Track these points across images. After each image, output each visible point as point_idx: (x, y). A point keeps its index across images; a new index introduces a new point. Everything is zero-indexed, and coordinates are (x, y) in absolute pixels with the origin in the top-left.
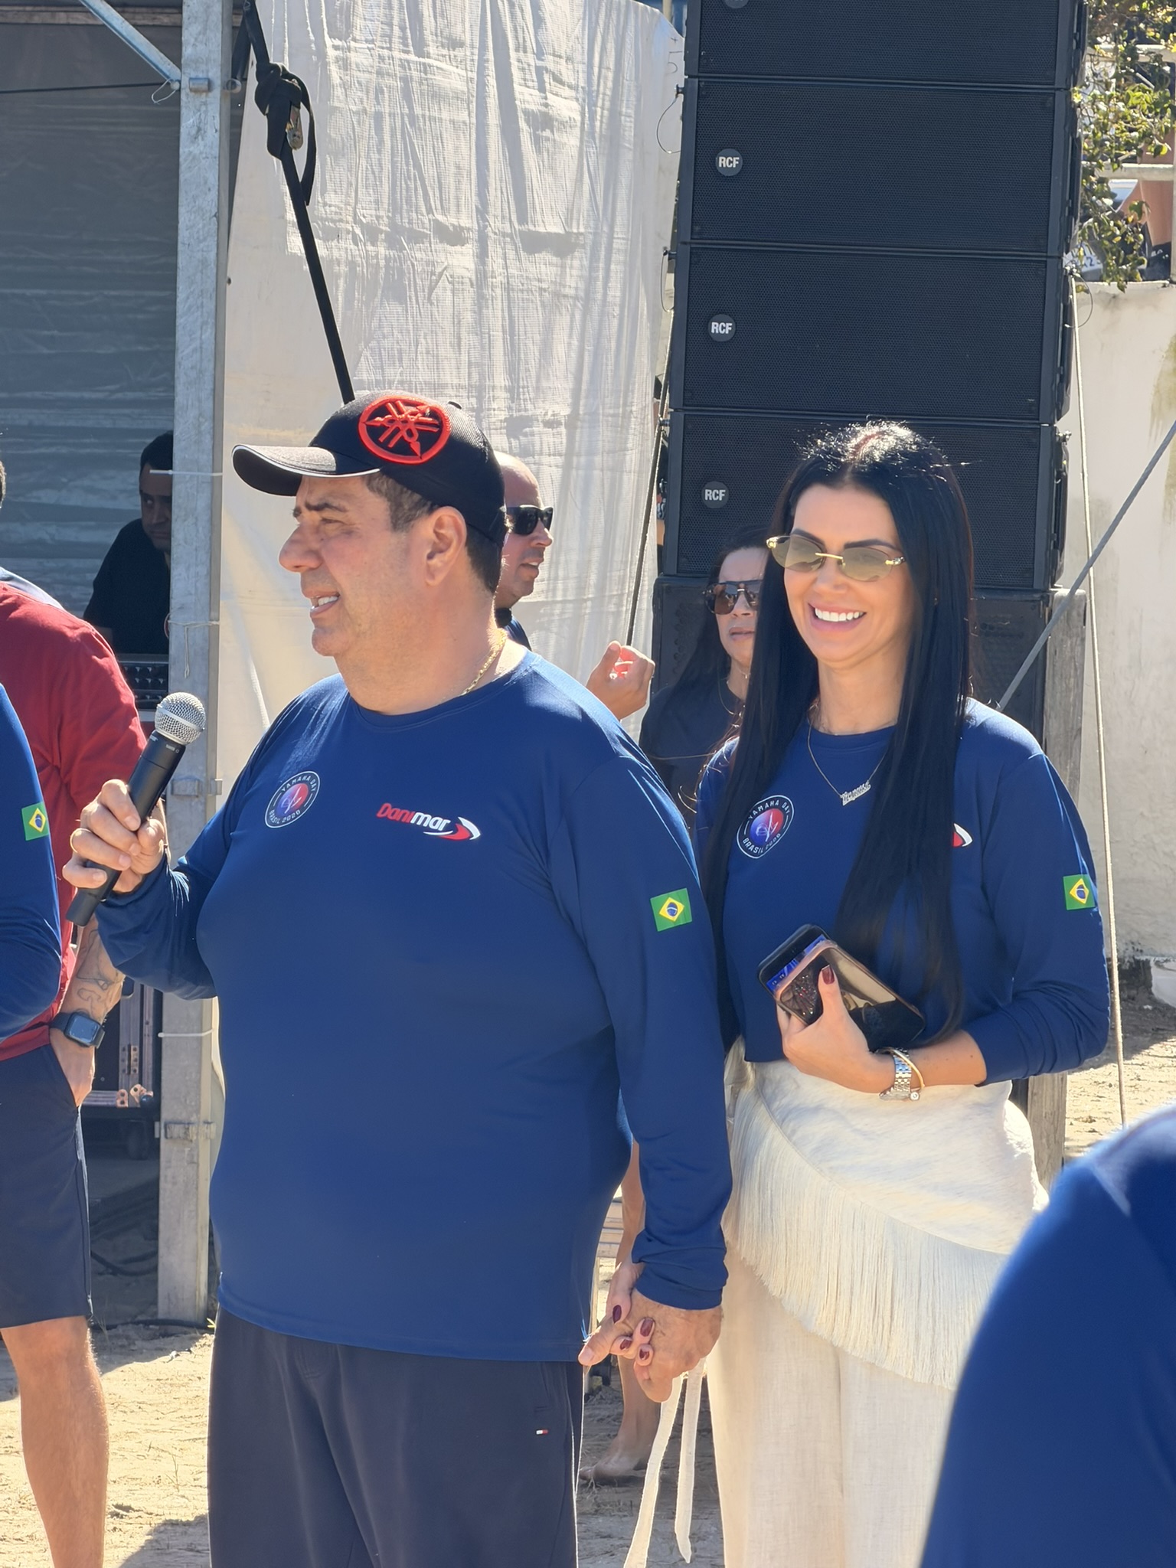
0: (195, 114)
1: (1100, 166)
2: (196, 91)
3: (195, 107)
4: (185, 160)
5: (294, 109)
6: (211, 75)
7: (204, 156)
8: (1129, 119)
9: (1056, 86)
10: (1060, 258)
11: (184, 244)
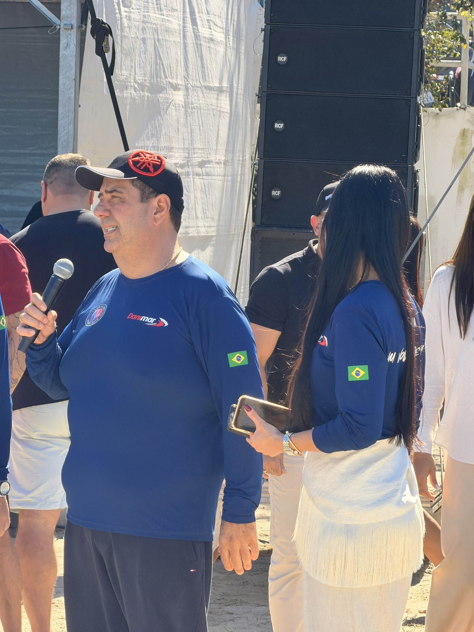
0: (66, 38)
1: (432, 61)
2: (66, 29)
3: (66, 36)
4: (62, 57)
5: (106, 37)
6: (72, 23)
7: (70, 55)
8: (443, 42)
9: (415, 29)
10: (416, 98)
11: (61, 91)
